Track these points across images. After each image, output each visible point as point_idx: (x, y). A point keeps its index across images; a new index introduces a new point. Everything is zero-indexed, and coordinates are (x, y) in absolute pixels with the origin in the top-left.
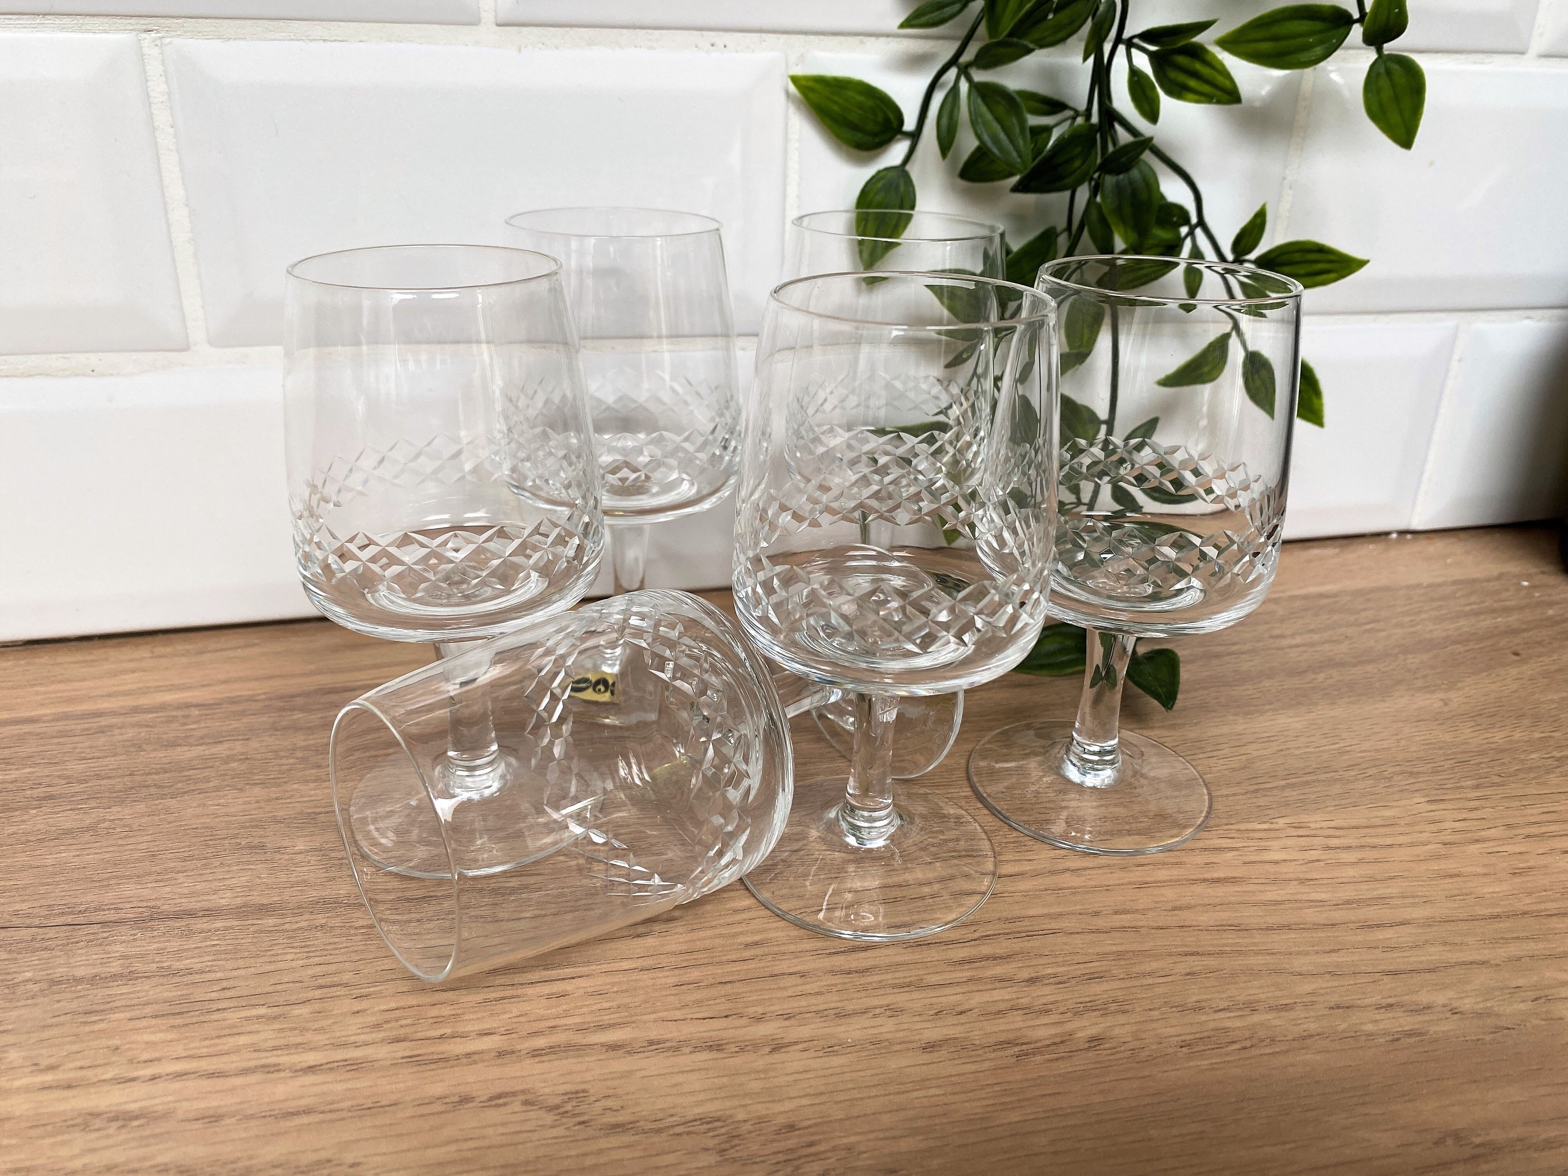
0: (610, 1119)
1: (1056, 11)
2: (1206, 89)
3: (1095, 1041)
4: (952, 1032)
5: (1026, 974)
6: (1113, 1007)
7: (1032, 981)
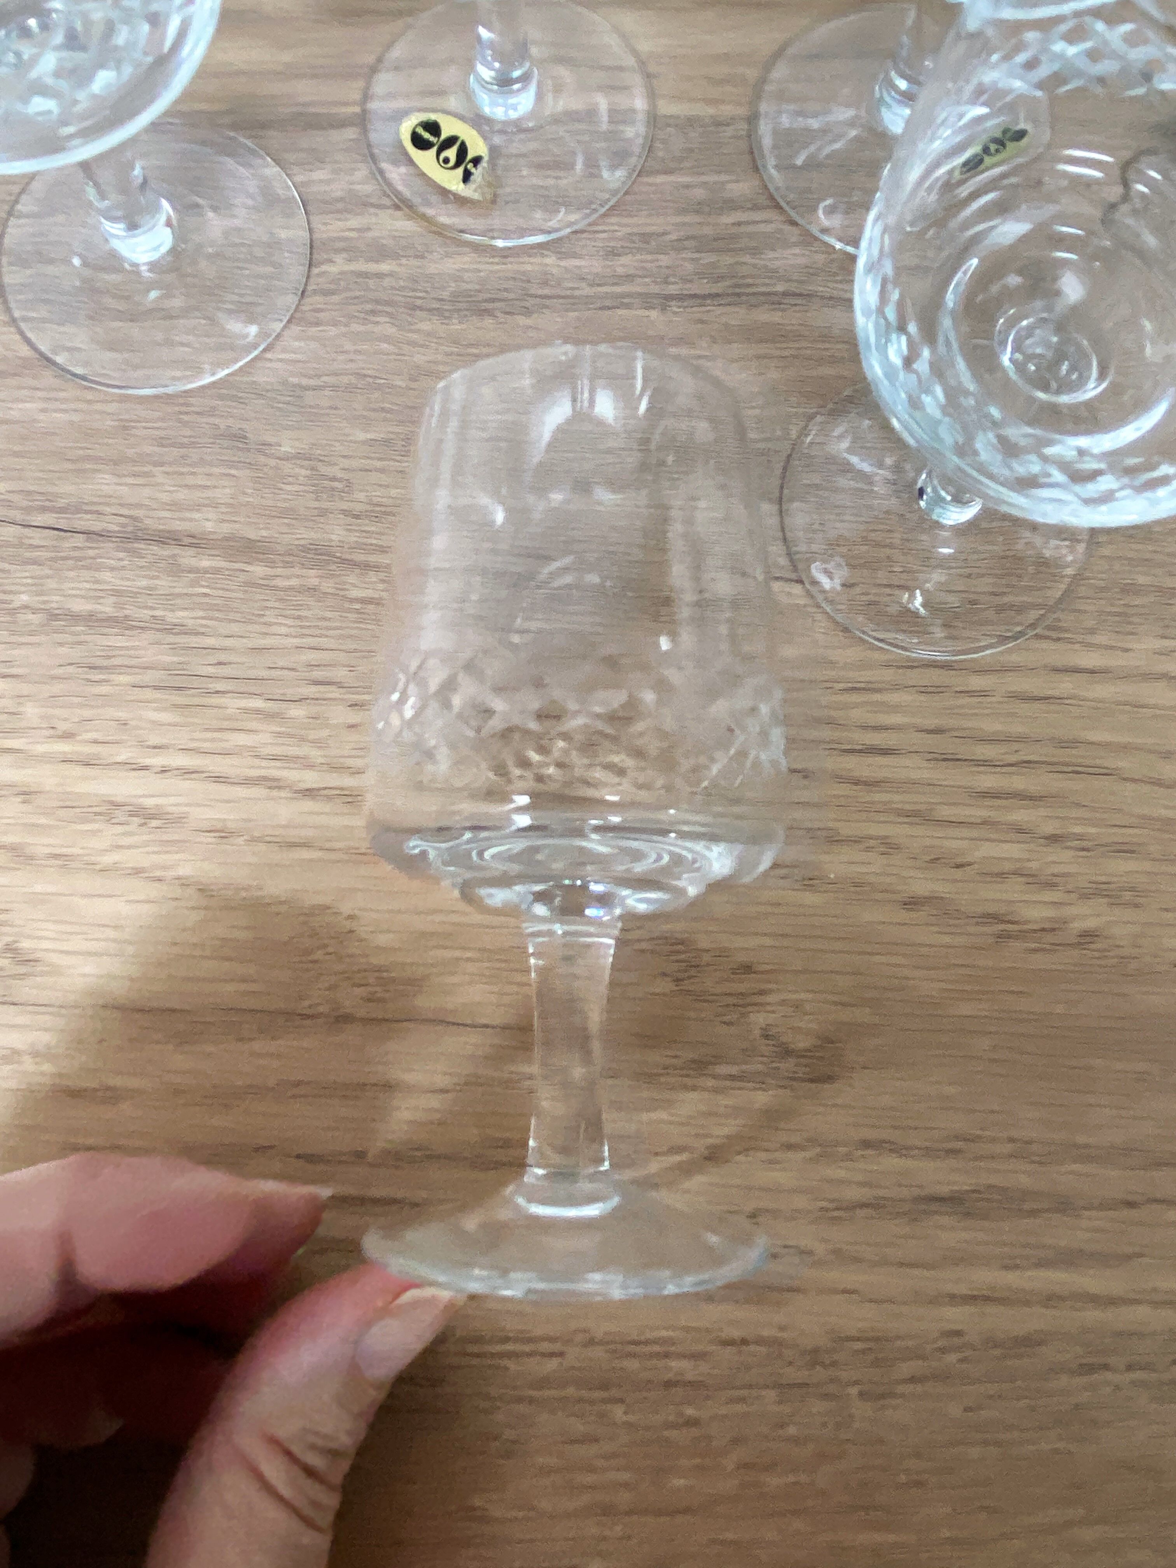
3: (1089, 936)
4: (941, 889)
5: (1049, 828)
6: (1127, 896)
7: (1054, 839)
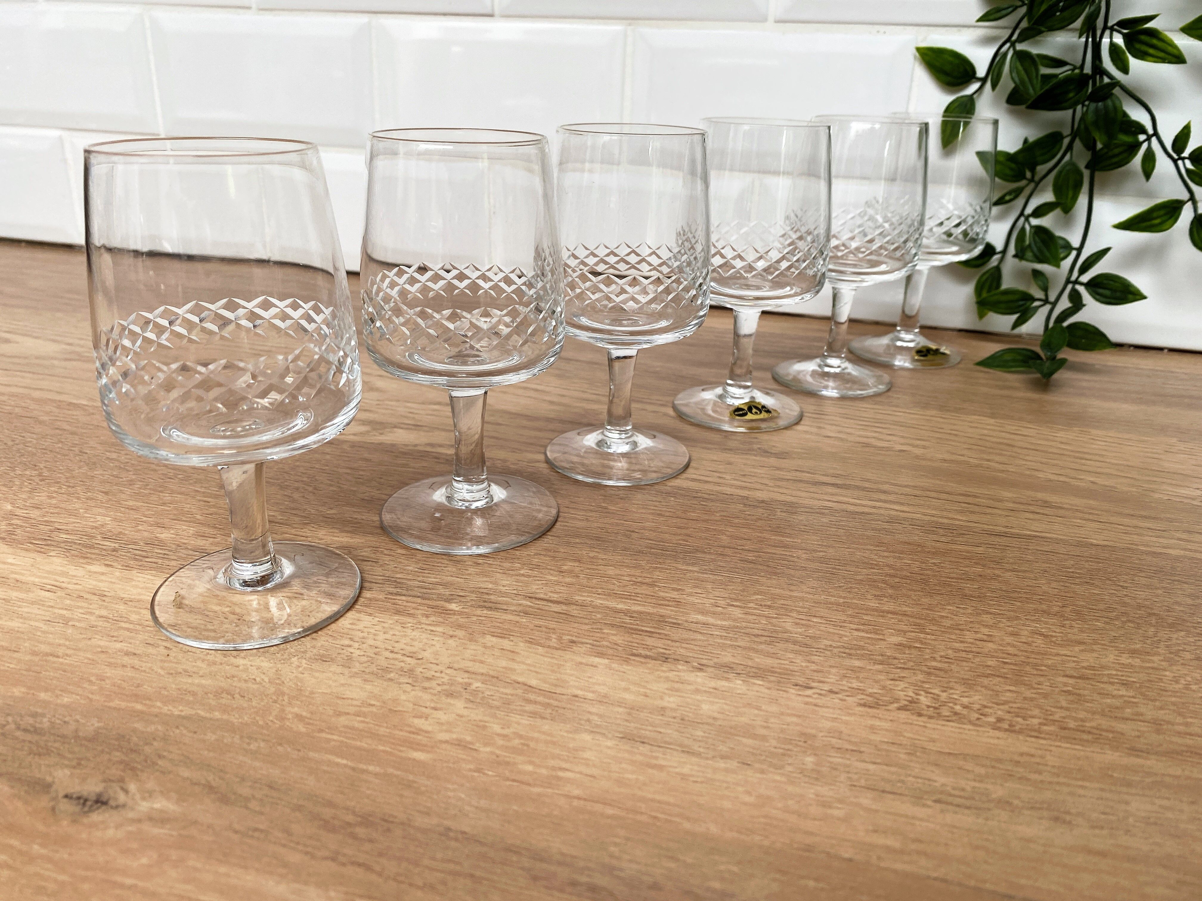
1: (1062, 11)
2: (1161, 54)
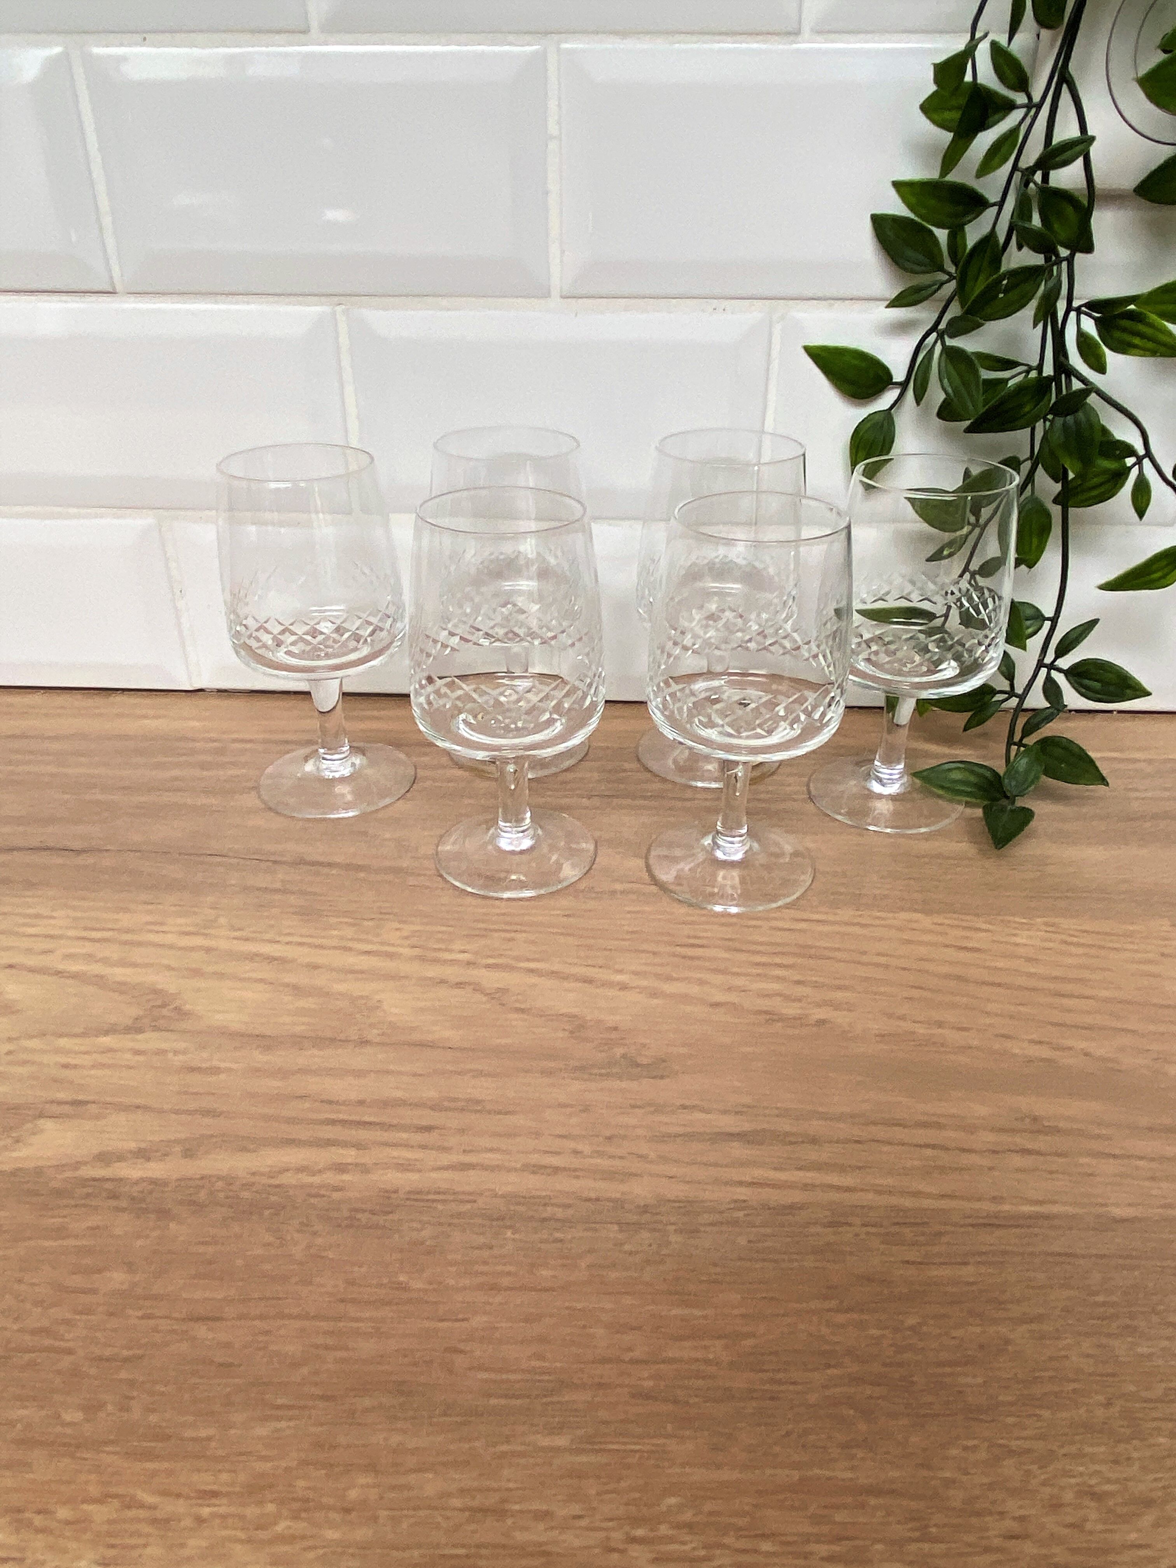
0: (518, 1005)
1: (1006, 291)
2: (1150, 345)
3: (822, 1022)
4: (734, 1000)
5: (796, 978)
6: (844, 1006)
7: (798, 982)
